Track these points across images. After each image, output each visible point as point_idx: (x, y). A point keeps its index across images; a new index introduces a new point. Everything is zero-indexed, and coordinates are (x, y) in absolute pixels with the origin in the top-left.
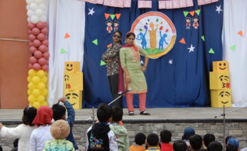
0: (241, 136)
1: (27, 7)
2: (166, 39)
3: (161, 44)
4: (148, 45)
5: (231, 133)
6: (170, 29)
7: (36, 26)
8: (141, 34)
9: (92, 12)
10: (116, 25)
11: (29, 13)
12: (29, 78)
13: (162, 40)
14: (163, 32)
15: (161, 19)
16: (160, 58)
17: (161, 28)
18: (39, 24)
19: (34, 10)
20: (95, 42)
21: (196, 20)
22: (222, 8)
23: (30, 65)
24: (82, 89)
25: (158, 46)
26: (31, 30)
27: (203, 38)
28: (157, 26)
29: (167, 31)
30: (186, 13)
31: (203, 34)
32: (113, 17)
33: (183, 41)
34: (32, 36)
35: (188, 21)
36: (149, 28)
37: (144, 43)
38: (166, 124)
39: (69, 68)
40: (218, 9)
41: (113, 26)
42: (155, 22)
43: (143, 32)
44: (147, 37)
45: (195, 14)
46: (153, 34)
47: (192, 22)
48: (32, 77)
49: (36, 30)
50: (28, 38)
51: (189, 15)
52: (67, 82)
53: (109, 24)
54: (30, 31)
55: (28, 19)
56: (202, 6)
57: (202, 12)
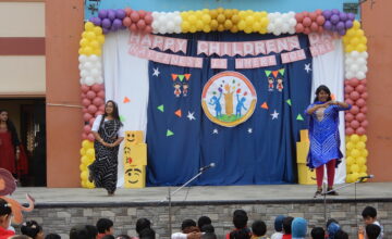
0: (344, 219)
1: (80, 66)
2: (244, 103)
3: (238, 110)
4: (223, 111)
5: (333, 216)
6: (249, 91)
7: (91, 88)
8: (215, 98)
9: (156, 73)
10: (185, 87)
11: (83, 73)
12: (82, 151)
13: (240, 104)
14: (241, 95)
15: (238, 80)
16: (238, 126)
17: (239, 91)
18: (96, 87)
19: (88, 70)
20: (161, 108)
21: (280, 81)
22: (311, 67)
23: (84, 135)
24: (145, 163)
25: (235, 112)
26: (86, 93)
27: (289, 102)
28: (233, 88)
29: (245, 94)
30: (268, 73)
31: (289, 98)
32: (181, 77)
33: (265, 106)
34: (86, 101)
35: (271, 82)
36: (225, 91)
37: (218, 108)
38: (256, 206)
39: (131, 138)
40: (307, 68)
41: (182, 88)
42: (231, 84)
43: (217, 96)
44: (222, 102)
45: (279, 74)
46: (229, 98)
47: (275, 83)
48: (86, 150)
49: (91, 93)
50: (81, 103)
51: (272, 75)
52: (128, 155)
53: (177, 87)
54: (83, 95)
55: (81, 81)
56: (287, 64)
57: (287, 72)
